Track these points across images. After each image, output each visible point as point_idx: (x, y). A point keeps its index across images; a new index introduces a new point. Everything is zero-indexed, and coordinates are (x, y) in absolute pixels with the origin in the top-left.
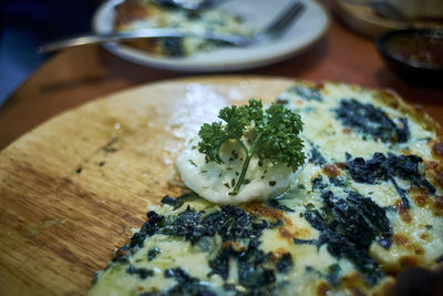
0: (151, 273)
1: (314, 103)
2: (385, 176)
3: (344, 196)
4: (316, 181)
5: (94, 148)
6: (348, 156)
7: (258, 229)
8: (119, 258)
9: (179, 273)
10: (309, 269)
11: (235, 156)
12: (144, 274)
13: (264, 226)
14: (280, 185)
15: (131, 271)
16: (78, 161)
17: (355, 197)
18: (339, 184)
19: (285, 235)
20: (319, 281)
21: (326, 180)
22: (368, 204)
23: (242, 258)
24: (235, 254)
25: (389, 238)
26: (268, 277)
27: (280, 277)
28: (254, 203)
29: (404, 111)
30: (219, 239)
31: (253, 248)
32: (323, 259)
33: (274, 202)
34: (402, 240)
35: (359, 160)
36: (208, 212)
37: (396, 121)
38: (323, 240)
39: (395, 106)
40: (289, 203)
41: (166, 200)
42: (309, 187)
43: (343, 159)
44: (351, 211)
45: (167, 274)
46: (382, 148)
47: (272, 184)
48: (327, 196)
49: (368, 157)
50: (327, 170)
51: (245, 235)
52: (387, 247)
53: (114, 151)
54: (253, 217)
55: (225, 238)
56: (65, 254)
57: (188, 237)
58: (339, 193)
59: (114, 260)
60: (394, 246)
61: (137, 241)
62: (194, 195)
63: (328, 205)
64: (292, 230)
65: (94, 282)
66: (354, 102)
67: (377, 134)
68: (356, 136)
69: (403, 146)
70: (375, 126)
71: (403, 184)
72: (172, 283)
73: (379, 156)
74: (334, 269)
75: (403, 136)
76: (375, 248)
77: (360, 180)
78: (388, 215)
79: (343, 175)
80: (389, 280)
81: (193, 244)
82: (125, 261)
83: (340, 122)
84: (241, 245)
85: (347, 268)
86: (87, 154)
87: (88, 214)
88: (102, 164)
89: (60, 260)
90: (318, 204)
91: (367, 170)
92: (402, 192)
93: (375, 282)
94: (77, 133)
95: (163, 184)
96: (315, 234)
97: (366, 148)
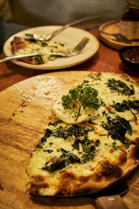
0: (52, 151)
1: (98, 81)
2: (128, 109)
3: (114, 117)
4: (104, 113)
5: (18, 106)
6: (114, 102)
7: (86, 132)
8: (39, 146)
9: (62, 150)
10: (106, 144)
11: (74, 106)
12: (49, 151)
13: (88, 131)
14: (92, 116)
15: (45, 151)
16: (12, 111)
17: (118, 117)
18: (112, 113)
19: (96, 133)
20: (110, 148)
21: (107, 112)
22: (123, 120)
23: (83, 142)
24: (80, 141)
25: (131, 131)
26: (93, 149)
27: (97, 148)
28: (83, 123)
29: (132, 82)
30: (74, 137)
31: (86, 139)
32: (110, 140)
33: (90, 122)
34: (136, 132)
35: (118, 104)
36: (68, 127)
37: (129, 87)
38: (109, 134)
39: (128, 80)
40: (95, 122)
41: (50, 124)
42: (101, 115)
43: (112, 104)
44: (118, 123)
45: (58, 151)
46: (126, 98)
47: (90, 115)
48: (108, 118)
49: (121, 102)
50: (107, 108)
51: (82, 135)
52: (131, 135)
53: (25, 106)
54: (84, 128)
55: (76, 137)
56: (17, 147)
57: (63, 137)
58: (113, 117)
59: (37, 147)
60: (133, 134)
61: (43, 140)
62: (60, 121)
63: (109, 121)
64: (98, 131)
65: (31, 156)
66: (113, 80)
67: (123, 92)
68: (116, 94)
69: (132, 96)
70: (122, 89)
71: (134, 111)
72: (61, 153)
73: (124, 101)
74: (114, 143)
75: (132, 92)
76: (127, 135)
77: (119, 111)
78: (130, 123)
79: (113, 110)
80: (133, 146)
81: (65, 139)
82: (42, 148)
83: (109, 88)
84: (82, 138)
85: (118, 143)
86: (15, 108)
87: (22, 131)
88: (22, 112)
89: (16, 149)
90: (106, 121)
91: (121, 107)
92: (134, 114)
93: (128, 147)
94: (9, 100)
95: (47, 117)
96: (106, 132)
97: (120, 98)
